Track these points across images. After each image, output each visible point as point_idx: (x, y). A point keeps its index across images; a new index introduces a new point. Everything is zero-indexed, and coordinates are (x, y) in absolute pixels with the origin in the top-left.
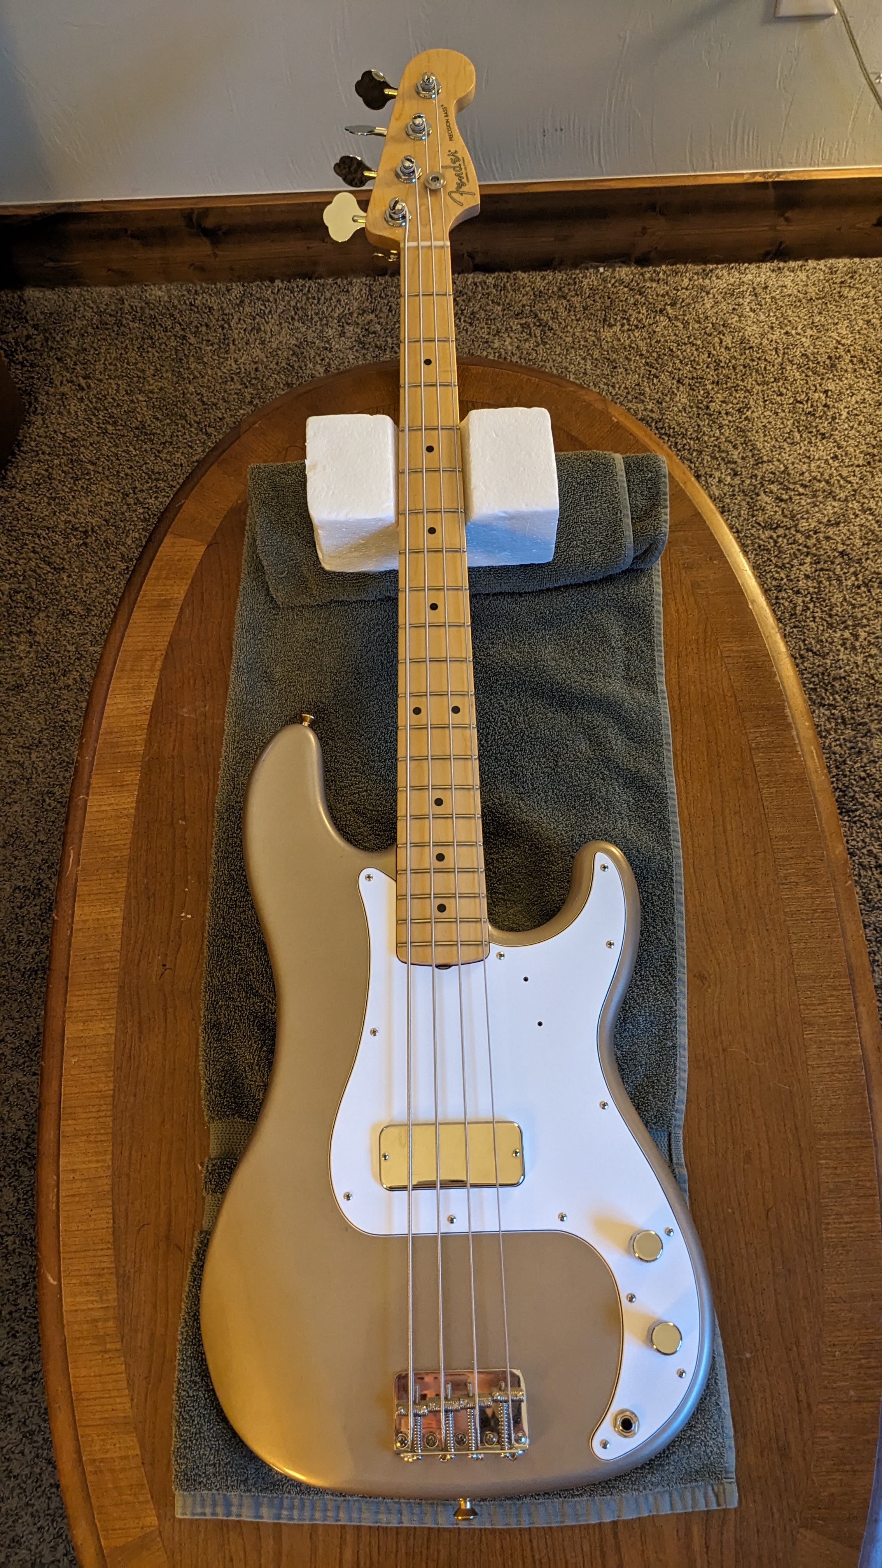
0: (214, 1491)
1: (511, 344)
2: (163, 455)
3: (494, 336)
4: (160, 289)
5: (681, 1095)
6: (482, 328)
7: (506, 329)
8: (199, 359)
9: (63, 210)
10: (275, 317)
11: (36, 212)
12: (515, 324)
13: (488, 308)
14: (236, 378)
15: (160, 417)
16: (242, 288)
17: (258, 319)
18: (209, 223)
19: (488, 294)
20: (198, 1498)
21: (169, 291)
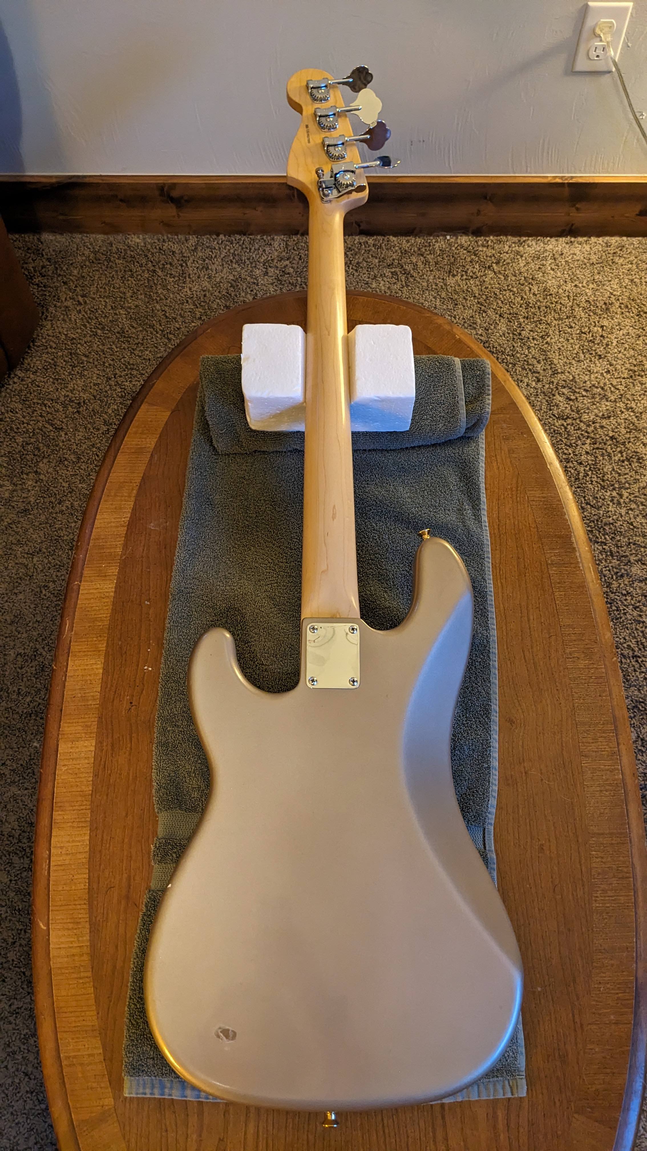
0: (153, 1078)
1: (384, 285)
2: (136, 352)
3: (373, 279)
4: (138, 237)
5: (493, 802)
6: (364, 274)
7: (381, 275)
8: (165, 287)
9: (73, 180)
10: (219, 260)
11: (54, 180)
12: (387, 272)
13: (369, 260)
14: (190, 301)
15: (135, 326)
16: (196, 239)
17: (207, 261)
18: (175, 194)
19: (369, 251)
20: (141, 1082)
21: (144, 239)
